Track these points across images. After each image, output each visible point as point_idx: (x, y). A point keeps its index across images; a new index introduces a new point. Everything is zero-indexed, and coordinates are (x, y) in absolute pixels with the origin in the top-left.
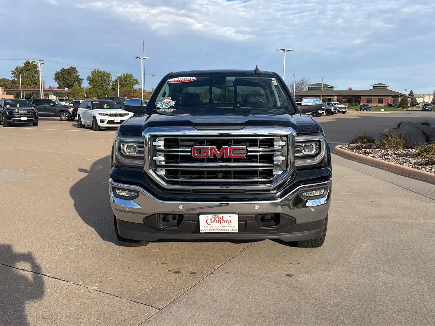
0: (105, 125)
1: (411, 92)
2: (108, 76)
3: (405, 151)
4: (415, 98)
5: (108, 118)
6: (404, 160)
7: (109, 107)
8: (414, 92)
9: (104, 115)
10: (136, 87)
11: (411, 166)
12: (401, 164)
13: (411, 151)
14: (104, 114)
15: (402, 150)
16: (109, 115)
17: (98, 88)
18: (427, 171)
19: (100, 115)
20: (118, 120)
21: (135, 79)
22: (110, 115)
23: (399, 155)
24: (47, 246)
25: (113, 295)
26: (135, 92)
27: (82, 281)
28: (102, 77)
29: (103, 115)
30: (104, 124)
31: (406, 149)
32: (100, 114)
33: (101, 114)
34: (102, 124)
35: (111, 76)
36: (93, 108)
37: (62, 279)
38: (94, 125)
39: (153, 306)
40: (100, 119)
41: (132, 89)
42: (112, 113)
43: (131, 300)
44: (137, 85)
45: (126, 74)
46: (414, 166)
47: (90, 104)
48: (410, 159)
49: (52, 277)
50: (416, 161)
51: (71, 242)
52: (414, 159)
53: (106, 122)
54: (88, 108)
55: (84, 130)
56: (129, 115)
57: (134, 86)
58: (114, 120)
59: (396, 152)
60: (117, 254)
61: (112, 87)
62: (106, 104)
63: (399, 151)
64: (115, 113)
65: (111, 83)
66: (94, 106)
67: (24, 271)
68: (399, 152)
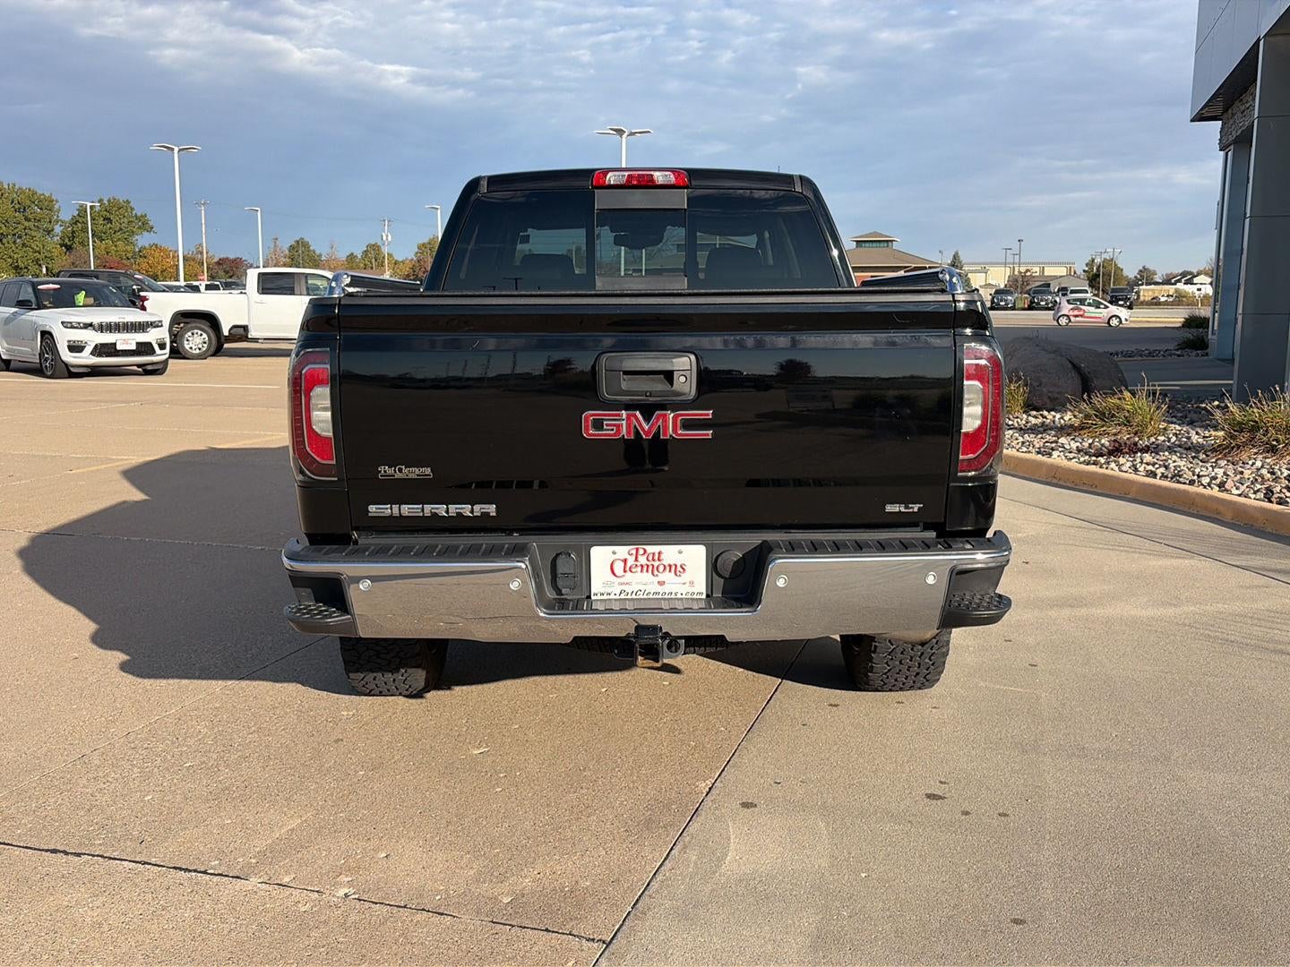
0: (85, 358)
1: (956, 257)
2: (47, 205)
3: (1035, 417)
4: (966, 276)
5: (94, 338)
6: (1047, 442)
7: (91, 300)
8: (963, 258)
9: (81, 328)
10: (143, 240)
11: (1074, 458)
12: (1043, 455)
13: (1050, 417)
14: (79, 323)
15: (1025, 416)
16: (96, 326)
17: (14, 242)
18: (1126, 472)
19: (66, 327)
20: (130, 341)
21: (139, 214)
22: (102, 328)
23: (1021, 429)
24: (97, 762)
25: (423, 910)
26: (141, 256)
27: (287, 873)
28: (24, 209)
29: (76, 328)
30: (83, 358)
31: (1034, 413)
32: (66, 325)
33: (69, 325)
34: (75, 357)
35: (56, 207)
36: (40, 307)
37: (212, 871)
38: (46, 360)
39: (574, 932)
40: (69, 341)
41: (129, 248)
42: (108, 321)
43: (492, 922)
44: (145, 233)
45: (109, 201)
46: (1082, 459)
47: (28, 293)
48: (1063, 440)
49: (174, 868)
50: (1078, 444)
51: (173, 743)
52: (1073, 439)
53: (89, 349)
54: (24, 304)
55: (14, 377)
56: (162, 326)
57: (137, 237)
58: (115, 344)
59: (1010, 423)
60: (356, 772)
61: (60, 242)
62: (84, 292)
63: (1017, 418)
64: (117, 321)
65: (58, 229)
66: (40, 301)
67: (59, 855)
68: (1019, 420)
